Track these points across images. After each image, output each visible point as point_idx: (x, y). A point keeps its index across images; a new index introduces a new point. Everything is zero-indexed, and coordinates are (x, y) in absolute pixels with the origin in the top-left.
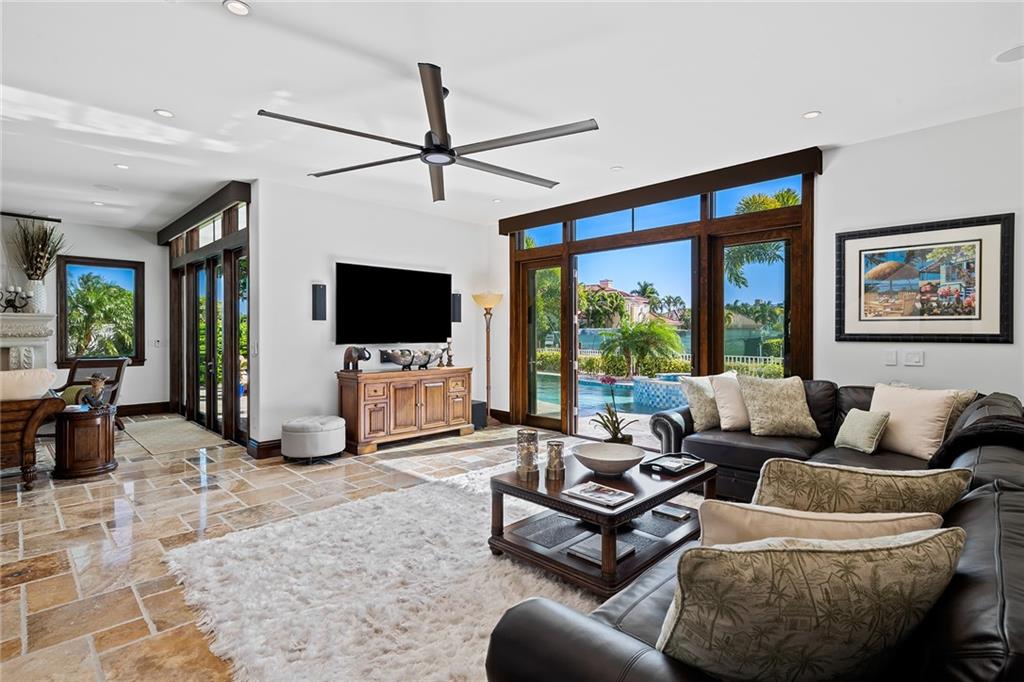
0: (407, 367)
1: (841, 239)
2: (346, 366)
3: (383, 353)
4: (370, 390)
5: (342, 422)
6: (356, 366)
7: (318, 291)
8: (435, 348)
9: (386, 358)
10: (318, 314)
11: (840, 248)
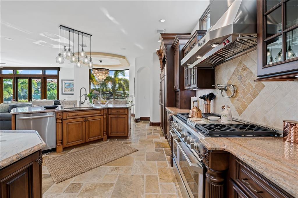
1: (62, 80)
11: (62, 82)
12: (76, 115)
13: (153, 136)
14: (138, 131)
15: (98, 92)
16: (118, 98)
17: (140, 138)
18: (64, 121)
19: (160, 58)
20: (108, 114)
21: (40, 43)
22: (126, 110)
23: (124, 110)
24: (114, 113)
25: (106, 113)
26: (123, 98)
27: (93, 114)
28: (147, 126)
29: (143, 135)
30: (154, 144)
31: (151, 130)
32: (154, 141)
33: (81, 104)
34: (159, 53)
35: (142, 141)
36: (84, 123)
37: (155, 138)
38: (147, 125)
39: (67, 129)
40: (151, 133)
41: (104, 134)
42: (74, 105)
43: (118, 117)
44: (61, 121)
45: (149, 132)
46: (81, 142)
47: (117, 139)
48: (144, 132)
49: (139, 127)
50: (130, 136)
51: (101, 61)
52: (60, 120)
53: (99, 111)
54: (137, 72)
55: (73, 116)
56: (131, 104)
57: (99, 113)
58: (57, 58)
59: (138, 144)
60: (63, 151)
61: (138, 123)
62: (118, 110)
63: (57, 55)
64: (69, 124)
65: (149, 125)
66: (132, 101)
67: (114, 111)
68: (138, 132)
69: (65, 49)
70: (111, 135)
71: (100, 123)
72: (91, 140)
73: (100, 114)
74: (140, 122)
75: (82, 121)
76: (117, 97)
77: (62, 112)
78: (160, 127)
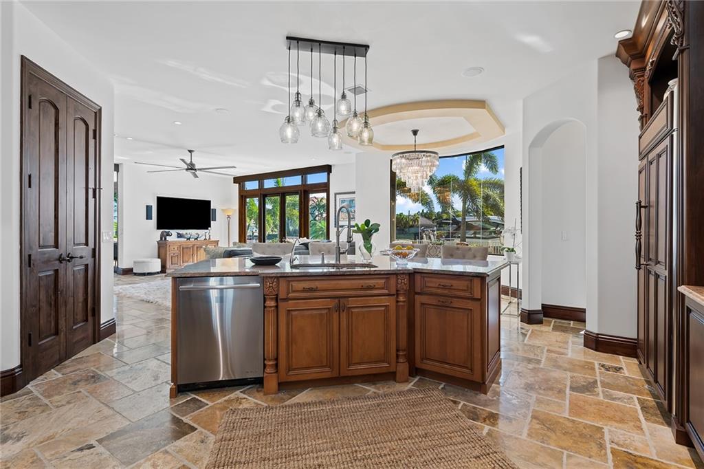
0: (189, 239)
1: (336, 194)
2: (161, 239)
3: (178, 234)
4: (172, 248)
5: (160, 260)
6: (165, 239)
7: (149, 208)
8: (201, 232)
9: (180, 236)
10: (149, 217)
11: (335, 198)
12: (311, 290)
13: (599, 403)
14: (529, 361)
15: (429, 222)
16: (477, 236)
17: (539, 401)
18: (281, 304)
19: (636, 70)
20: (412, 292)
21: (273, 108)
22: (477, 282)
23: (466, 283)
24: (434, 290)
25: (406, 287)
26: (493, 235)
27: (362, 288)
28: (573, 347)
29: (551, 389)
30: (610, 456)
31: (593, 369)
32: (607, 437)
33: (340, 253)
34: (631, 50)
35: (546, 425)
36: (335, 315)
37: (611, 419)
38: (574, 343)
39: (288, 328)
40: (589, 387)
41: (398, 356)
42: (321, 256)
43: (448, 305)
44: (275, 305)
45: (582, 377)
46: (325, 373)
47: (442, 386)
48: (557, 374)
49: (537, 342)
50: (492, 381)
51: (415, 133)
52: (272, 299)
53: (383, 281)
54: (530, 146)
55: (304, 290)
56: (509, 257)
57: (383, 288)
58: (282, 130)
59: (525, 431)
60: (279, 390)
61: (535, 327)
62: (447, 282)
63: (283, 120)
64: (294, 313)
65: (582, 341)
66: (511, 247)
67: (433, 283)
68: (531, 366)
69: (298, 100)
70: (424, 367)
71: (387, 319)
72: (357, 373)
73: (387, 292)
74: (540, 322)
75: (329, 308)
76: (475, 233)
77: (275, 277)
78: (635, 361)
